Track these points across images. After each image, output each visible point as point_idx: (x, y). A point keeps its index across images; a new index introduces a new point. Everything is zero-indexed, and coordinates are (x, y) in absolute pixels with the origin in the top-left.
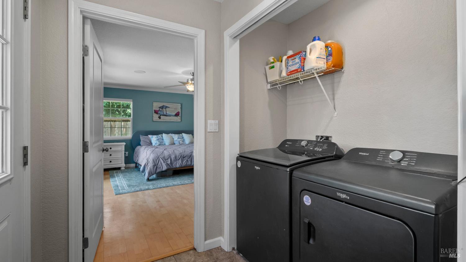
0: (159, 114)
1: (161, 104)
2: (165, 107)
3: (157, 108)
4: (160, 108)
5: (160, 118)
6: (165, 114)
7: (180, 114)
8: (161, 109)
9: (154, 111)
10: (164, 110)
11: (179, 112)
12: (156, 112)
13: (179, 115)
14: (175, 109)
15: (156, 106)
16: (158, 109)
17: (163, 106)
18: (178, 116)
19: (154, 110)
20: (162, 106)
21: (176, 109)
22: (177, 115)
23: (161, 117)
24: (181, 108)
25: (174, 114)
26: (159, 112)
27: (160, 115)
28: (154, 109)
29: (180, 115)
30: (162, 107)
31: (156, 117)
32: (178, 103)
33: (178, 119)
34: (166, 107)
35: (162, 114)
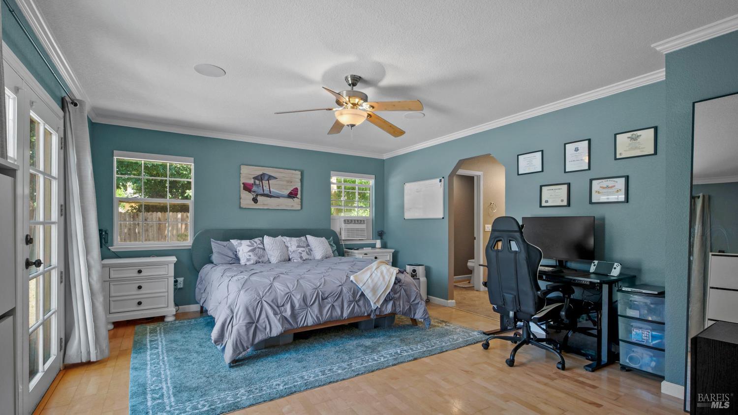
0: (254, 192)
1: (258, 171)
2: (266, 178)
3: (250, 179)
4: (255, 178)
5: (255, 200)
6: (267, 192)
7: (299, 193)
8: (257, 182)
9: (242, 185)
10: (265, 183)
11: (296, 189)
12: (247, 188)
13: (296, 194)
14: (288, 182)
15: (248, 173)
16: (252, 181)
17: (263, 174)
18: (294, 198)
19: (243, 184)
20: (262, 175)
21: (291, 182)
22: (293, 195)
23: (259, 198)
24: (302, 180)
25: (287, 192)
26: (254, 188)
27: (257, 195)
28: (243, 180)
29: (299, 196)
30: (261, 178)
31: (246, 198)
32: (295, 170)
33: (295, 203)
34: (270, 178)
35: (261, 192)
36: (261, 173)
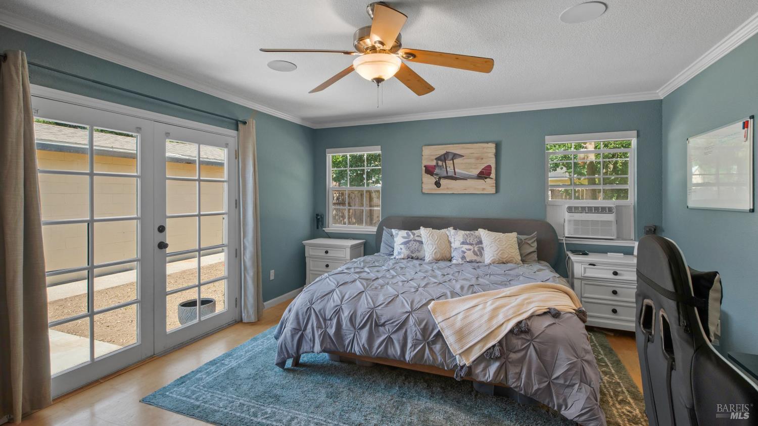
0: (437, 174)
1: (441, 150)
2: (450, 157)
3: (432, 160)
4: (438, 159)
5: (438, 184)
6: (451, 173)
7: (493, 171)
8: (440, 163)
9: (424, 168)
10: (449, 163)
11: (489, 167)
12: (429, 171)
13: (489, 174)
14: (477, 158)
15: (430, 155)
16: (434, 163)
17: (447, 153)
18: (486, 178)
19: (425, 166)
20: (444, 155)
21: (482, 159)
22: (484, 175)
23: (443, 182)
24: (497, 155)
25: (476, 172)
26: (437, 171)
27: (440, 178)
28: (425, 163)
29: (493, 175)
30: (444, 158)
31: (428, 182)
32: (487, 142)
33: (488, 186)
34: (455, 156)
35: (445, 174)
36: (444, 152)
